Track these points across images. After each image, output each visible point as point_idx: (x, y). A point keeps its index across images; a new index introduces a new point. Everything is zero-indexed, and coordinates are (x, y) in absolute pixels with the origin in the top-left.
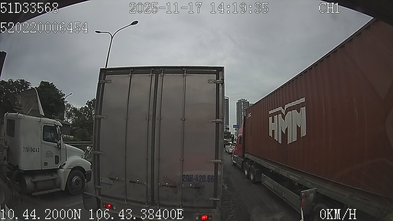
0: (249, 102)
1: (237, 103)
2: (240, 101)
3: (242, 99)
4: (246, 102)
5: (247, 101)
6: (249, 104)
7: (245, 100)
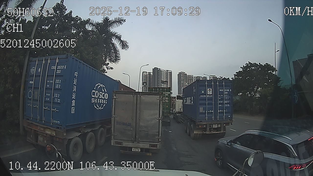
0: (186, 74)
1: (178, 75)
2: (180, 73)
3: (182, 72)
4: (184, 74)
5: (186, 73)
6: (186, 75)
7: (184, 72)
